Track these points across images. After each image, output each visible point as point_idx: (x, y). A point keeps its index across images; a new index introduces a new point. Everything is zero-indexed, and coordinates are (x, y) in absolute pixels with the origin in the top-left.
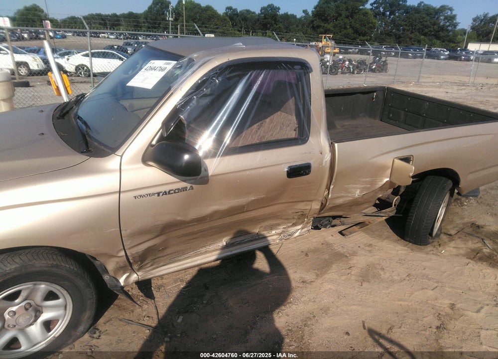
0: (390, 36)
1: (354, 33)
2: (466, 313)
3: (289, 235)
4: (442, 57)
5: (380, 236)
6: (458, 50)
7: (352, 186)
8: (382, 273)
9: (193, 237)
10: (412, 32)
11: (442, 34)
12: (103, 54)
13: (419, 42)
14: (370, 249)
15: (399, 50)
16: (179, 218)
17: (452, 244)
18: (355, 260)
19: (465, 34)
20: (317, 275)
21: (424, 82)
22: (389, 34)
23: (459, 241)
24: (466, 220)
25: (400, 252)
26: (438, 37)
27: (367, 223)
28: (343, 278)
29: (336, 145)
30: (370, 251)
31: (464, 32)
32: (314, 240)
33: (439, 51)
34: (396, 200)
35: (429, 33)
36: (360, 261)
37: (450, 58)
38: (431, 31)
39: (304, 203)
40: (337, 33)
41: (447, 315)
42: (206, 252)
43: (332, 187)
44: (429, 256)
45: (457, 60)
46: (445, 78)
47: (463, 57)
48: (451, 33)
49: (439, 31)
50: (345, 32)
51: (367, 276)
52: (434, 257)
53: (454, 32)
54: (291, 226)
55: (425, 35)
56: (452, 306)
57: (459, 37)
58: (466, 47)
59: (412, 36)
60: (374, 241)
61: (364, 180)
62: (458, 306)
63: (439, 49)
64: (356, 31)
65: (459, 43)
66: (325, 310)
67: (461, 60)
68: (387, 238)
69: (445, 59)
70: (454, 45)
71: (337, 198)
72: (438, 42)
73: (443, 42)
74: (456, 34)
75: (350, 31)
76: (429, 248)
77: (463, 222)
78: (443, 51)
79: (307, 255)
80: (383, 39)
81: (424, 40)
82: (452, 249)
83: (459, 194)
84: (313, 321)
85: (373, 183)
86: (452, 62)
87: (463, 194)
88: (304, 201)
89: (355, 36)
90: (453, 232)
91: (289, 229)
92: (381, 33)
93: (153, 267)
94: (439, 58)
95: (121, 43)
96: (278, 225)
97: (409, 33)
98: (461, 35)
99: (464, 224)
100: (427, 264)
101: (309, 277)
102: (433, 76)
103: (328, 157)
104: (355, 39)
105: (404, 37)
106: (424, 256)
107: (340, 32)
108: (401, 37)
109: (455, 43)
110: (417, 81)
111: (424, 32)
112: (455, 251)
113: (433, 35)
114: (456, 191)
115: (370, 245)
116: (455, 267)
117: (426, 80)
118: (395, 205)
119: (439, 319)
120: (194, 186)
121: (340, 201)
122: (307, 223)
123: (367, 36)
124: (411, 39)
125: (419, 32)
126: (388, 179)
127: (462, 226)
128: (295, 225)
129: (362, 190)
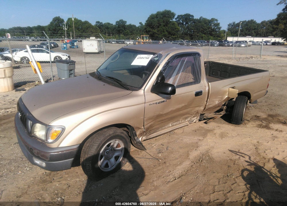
0: (187, 35)
1: (168, 34)
2: (264, 143)
3: (192, 121)
4: (216, 45)
5: (221, 123)
6: (223, 41)
7: (215, 99)
8: (228, 135)
9: (162, 122)
10: (198, 33)
11: (213, 33)
12: (37, 51)
13: (202, 37)
14: (219, 127)
15: (197, 43)
16: (161, 113)
17: (250, 123)
18: (215, 132)
19: (225, 32)
20: (203, 138)
21: (210, 58)
22: (186, 34)
23: (252, 122)
24: (252, 115)
25: (231, 128)
26: (211, 35)
27: (215, 118)
28: (214, 137)
29: (210, 83)
30: (220, 128)
31: (224, 32)
32: (196, 126)
33: (213, 42)
34: (225, 107)
35: (207, 33)
36: (218, 131)
37: (220, 45)
38: (207, 32)
39: (199, 107)
40: (160, 35)
41: (257, 145)
42: (165, 128)
43: (208, 100)
44: (243, 128)
45: (223, 46)
46: (220, 56)
47: (226, 45)
48: (218, 33)
49: (212, 32)
50: (163, 34)
51: (222, 136)
52: (245, 128)
53: (219, 32)
54: (193, 117)
55: (205, 34)
56: (258, 142)
57: (222, 34)
58: (226, 39)
59: (198, 34)
60: (220, 125)
61: (219, 97)
62: (260, 142)
63: (214, 41)
64: (169, 33)
65: (222, 37)
66: (213, 147)
67: (225, 46)
68: (224, 123)
69: (217, 46)
70: (220, 38)
71: (210, 104)
72: (212, 37)
73: (214, 37)
74: (220, 33)
75: (166, 33)
76: (242, 125)
77: (251, 115)
78: (216, 42)
79: (195, 131)
80: (183, 37)
81: (205, 37)
82: (251, 125)
83: (250, 102)
84: (210, 151)
85: (222, 98)
86: (221, 47)
87: (252, 102)
88: (198, 106)
89: (169, 35)
90: (249, 119)
91: (192, 119)
92: (182, 34)
93: (149, 134)
94: (214, 46)
95: (39, 43)
96: (188, 117)
97: (196, 33)
98: (223, 33)
99: (252, 116)
100: (243, 131)
101: (201, 138)
102: (214, 55)
103: (207, 89)
104: (169, 37)
105: (194, 35)
106: (241, 128)
107: (161, 34)
108: (192, 35)
109: (220, 37)
110: (207, 58)
111: (204, 32)
112: (252, 126)
113: (209, 34)
114: (249, 101)
115: (219, 126)
116: (254, 131)
117: (211, 57)
118: (225, 110)
119: (255, 146)
120: (167, 100)
121: (211, 106)
122: (198, 116)
123: (176, 35)
124: (198, 36)
125: (202, 33)
126: (227, 96)
127: (251, 117)
128: (194, 117)
129: (219, 101)
